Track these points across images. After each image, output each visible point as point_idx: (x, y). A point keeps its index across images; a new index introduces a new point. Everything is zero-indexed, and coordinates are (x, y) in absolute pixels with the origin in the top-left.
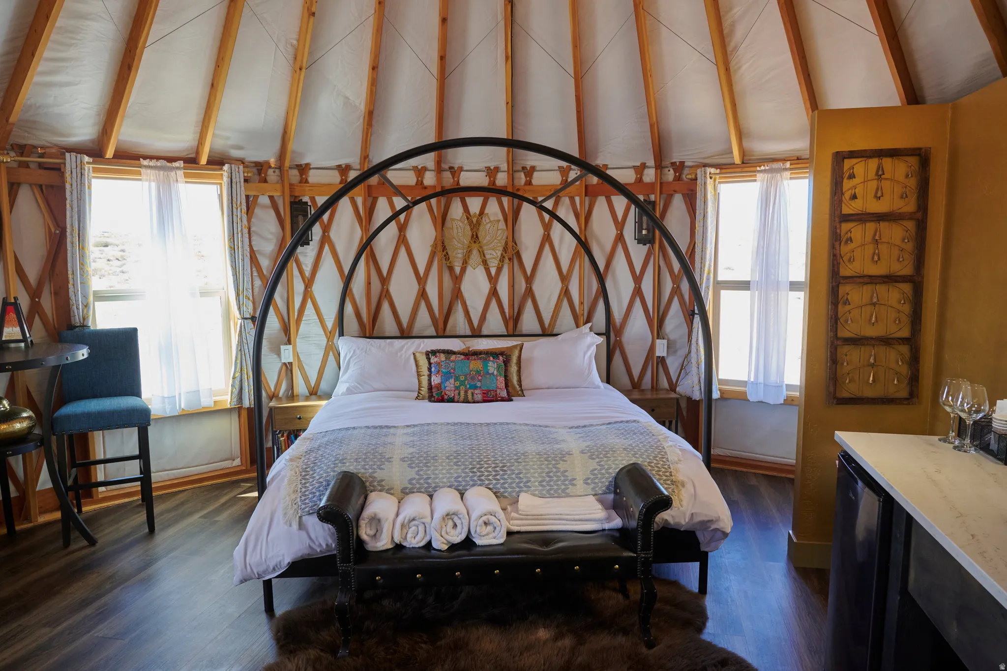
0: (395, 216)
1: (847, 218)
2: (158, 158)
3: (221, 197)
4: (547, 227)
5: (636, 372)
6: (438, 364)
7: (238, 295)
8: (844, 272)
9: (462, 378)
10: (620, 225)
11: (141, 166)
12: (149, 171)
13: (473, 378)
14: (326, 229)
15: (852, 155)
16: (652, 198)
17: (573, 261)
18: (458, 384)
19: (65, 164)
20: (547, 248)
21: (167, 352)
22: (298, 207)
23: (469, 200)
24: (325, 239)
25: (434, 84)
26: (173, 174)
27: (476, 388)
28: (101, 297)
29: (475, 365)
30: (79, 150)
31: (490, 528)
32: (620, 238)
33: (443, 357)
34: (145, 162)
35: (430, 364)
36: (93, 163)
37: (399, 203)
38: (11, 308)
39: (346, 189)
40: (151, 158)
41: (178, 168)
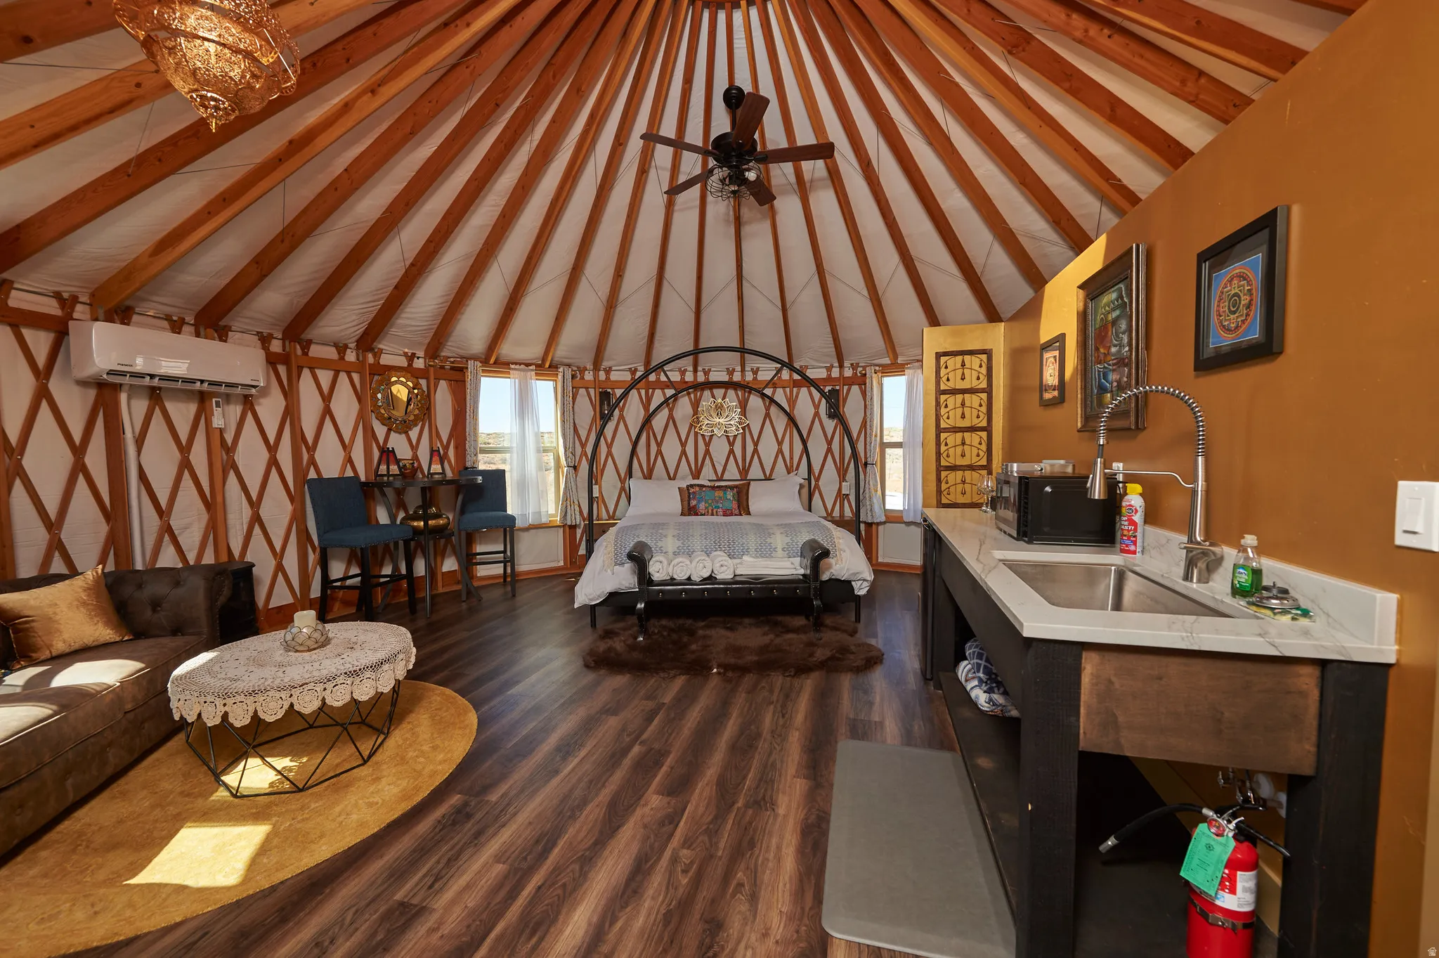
0: (666, 401)
1: (944, 392)
2: (520, 364)
3: (555, 389)
4: (768, 409)
5: (829, 507)
6: (694, 493)
7: (565, 451)
8: (943, 425)
9: (710, 502)
10: (817, 407)
11: (510, 369)
12: (515, 372)
13: (717, 502)
14: (622, 410)
15: (946, 354)
16: (838, 388)
17: (785, 431)
18: (707, 505)
19: (467, 368)
20: (768, 421)
21: (522, 485)
22: (605, 396)
23: (715, 391)
24: (621, 417)
25: (692, 316)
26: (529, 373)
27: (719, 507)
28: (484, 451)
29: (718, 494)
30: (475, 358)
31: (725, 568)
32: (817, 414)
33: (697, 489)
34: (512, 366)
35: (689, 493)
36: (482, 366)
37: (670, 392)
38: (436, 453)
39: (634, 384)
40: (516, 364)
41: (532, 370)
